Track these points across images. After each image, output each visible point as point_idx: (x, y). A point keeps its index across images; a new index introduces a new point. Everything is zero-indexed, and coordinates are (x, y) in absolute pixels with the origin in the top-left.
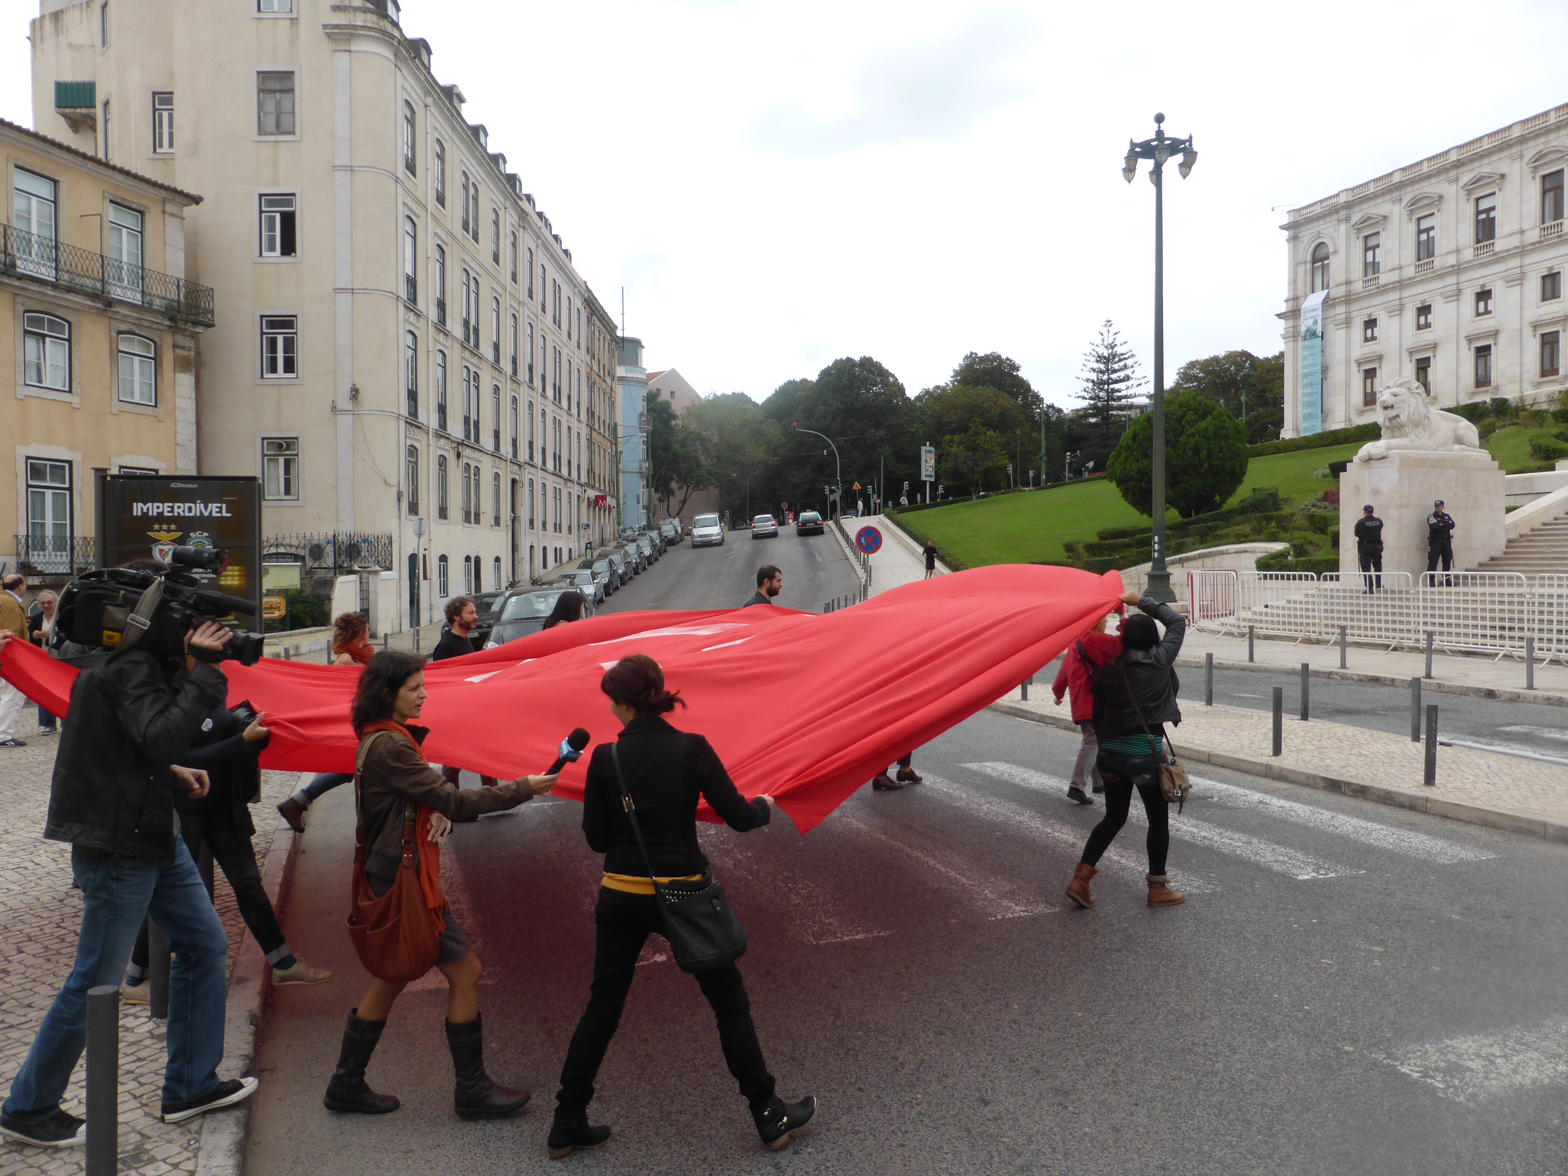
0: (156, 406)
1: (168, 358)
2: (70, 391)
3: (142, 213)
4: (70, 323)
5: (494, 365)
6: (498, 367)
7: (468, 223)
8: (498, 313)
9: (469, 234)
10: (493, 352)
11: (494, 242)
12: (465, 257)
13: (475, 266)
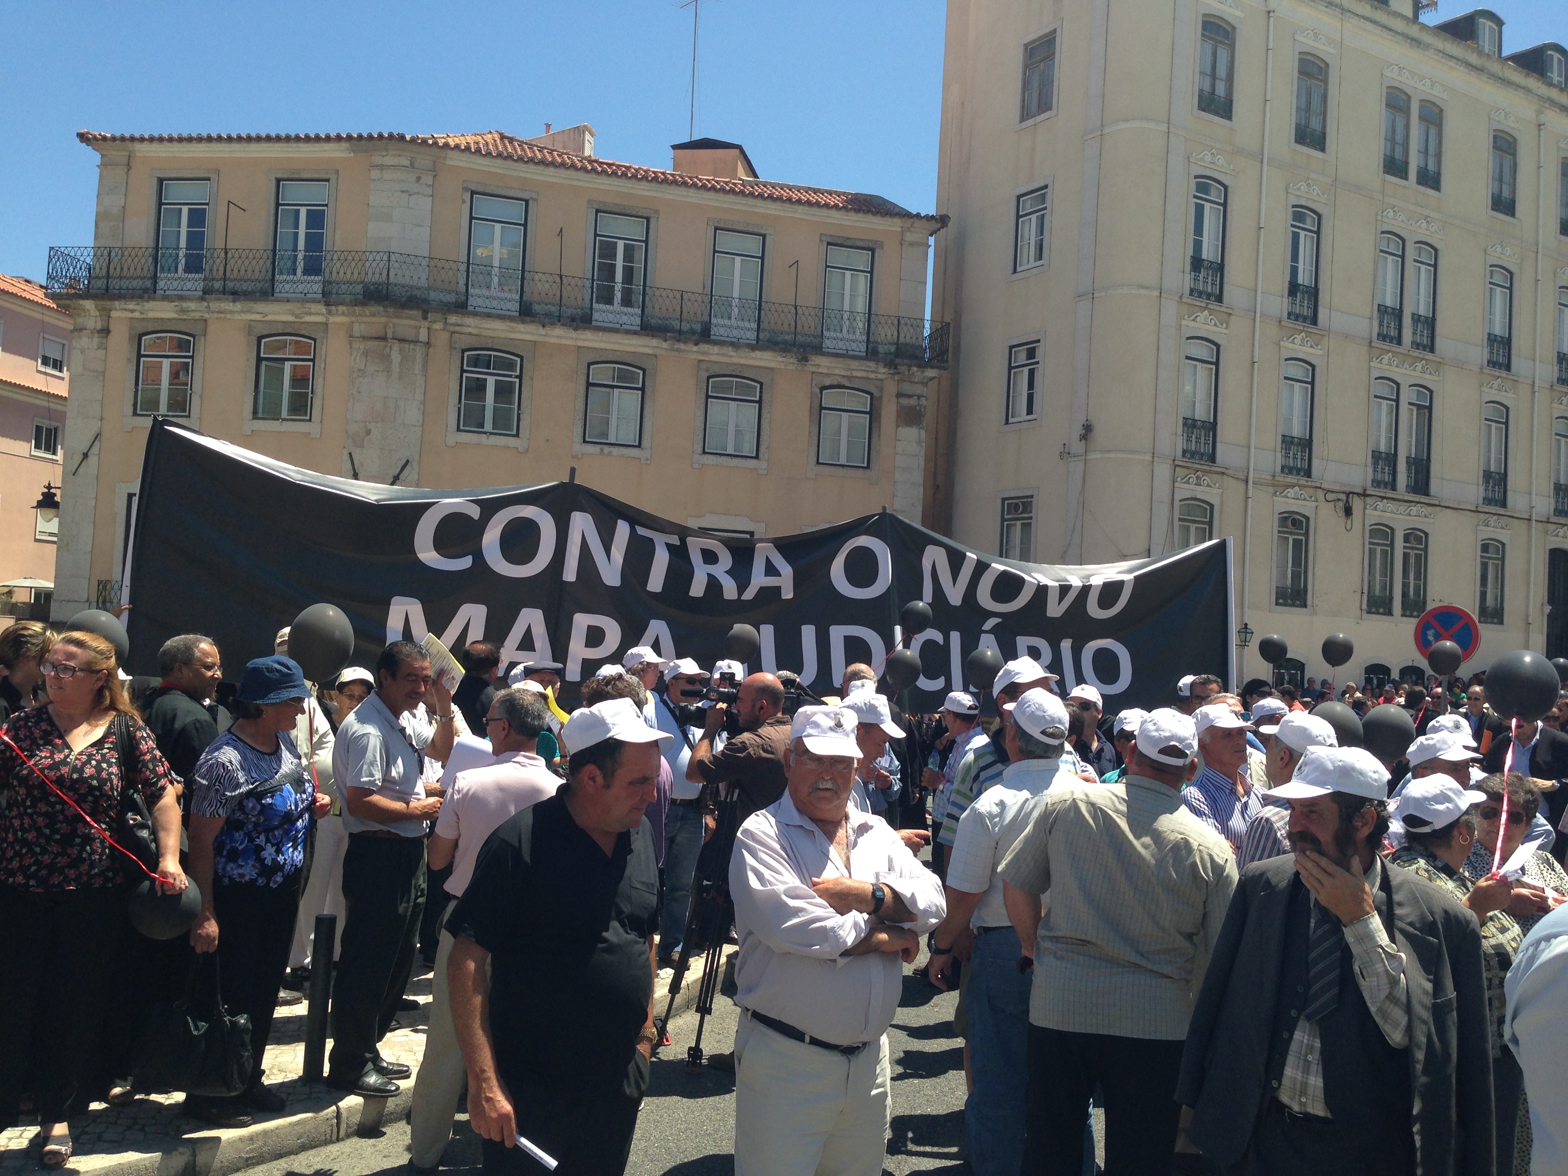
0: (868, 467)
1: (889, 411)
2: (757, 457)
3: (873, 251)
4: (761, 384)
5: (1487, 370)
6: (1504, 374)
7: (1407, 163)
8: (1510, 289)
9: (1406, 178)
10: (1486, 351)
11: (1501, 180)
12: (1391, 214)
13: (1424, 225)
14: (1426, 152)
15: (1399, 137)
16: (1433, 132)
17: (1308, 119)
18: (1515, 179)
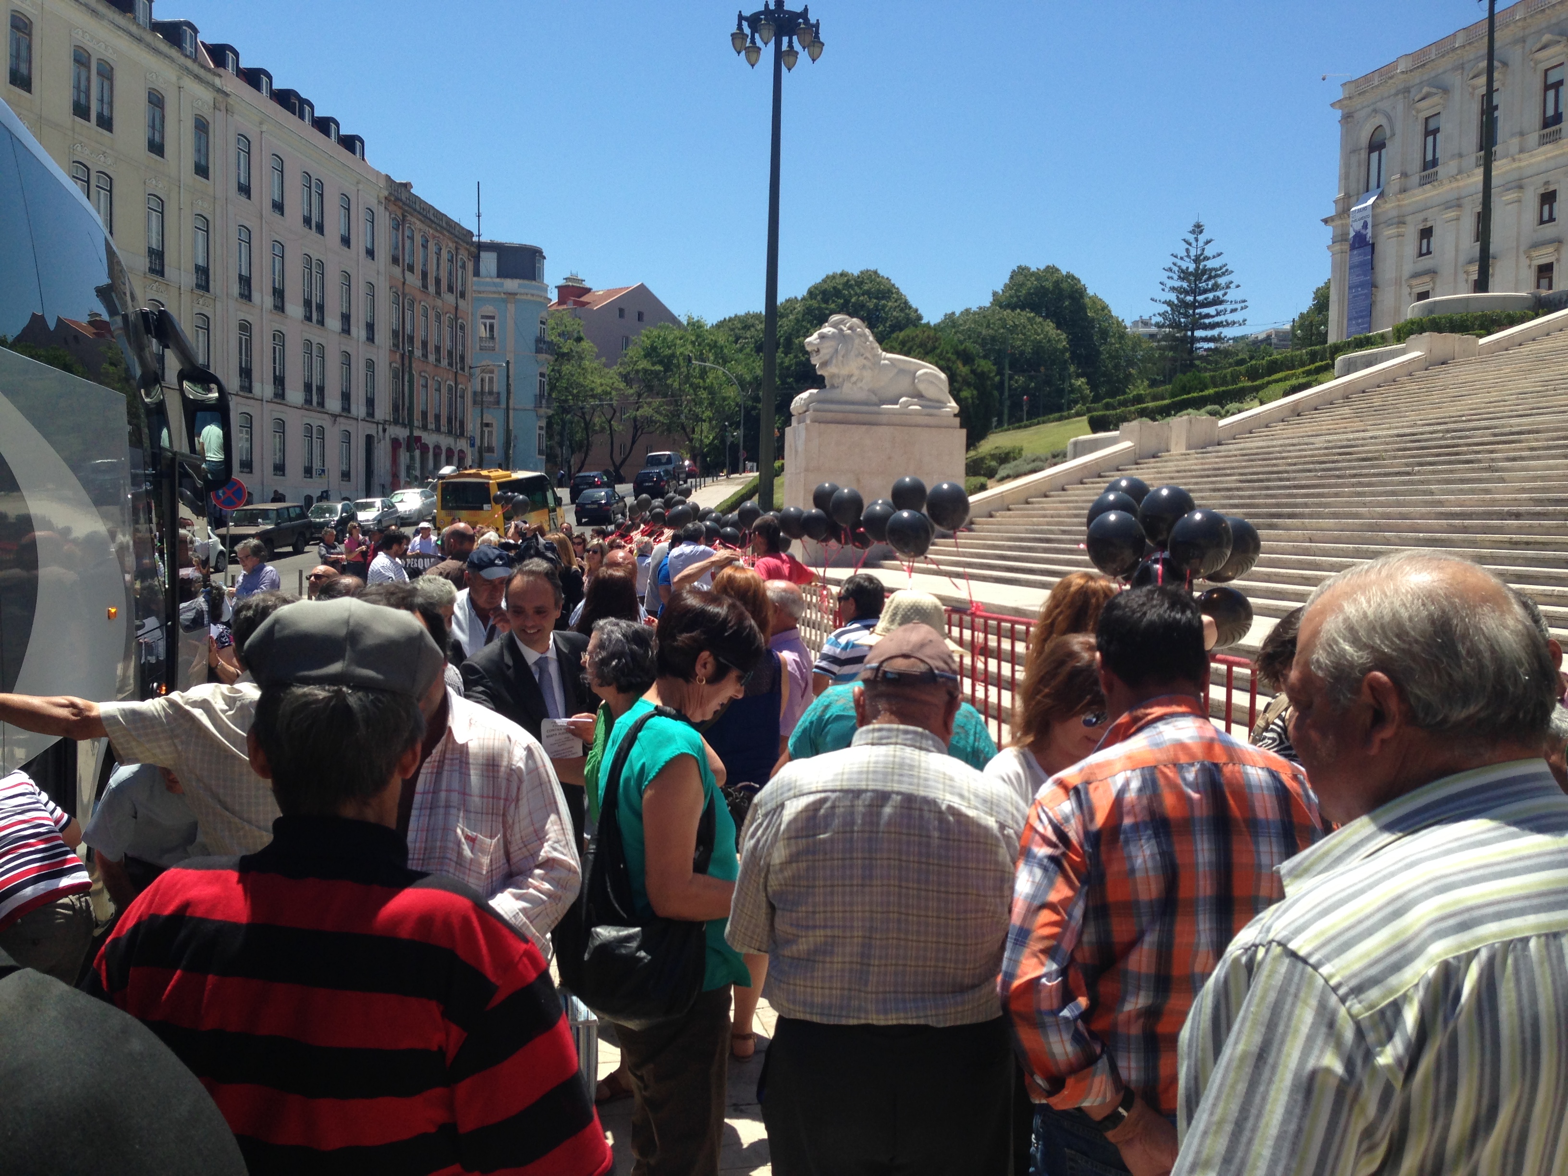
5: (149, 275)
6: (160, 279)
7: (89, 108)
8: (162, 213)
9: (89, 121)
10: (148, 260)
11: (153, 127)
12: (79, 149)
13: (102, 159)
14: (102, 101)
15: (83, 87)
16: (106, 84)
17: (18, 65)
18: (163, 127)
